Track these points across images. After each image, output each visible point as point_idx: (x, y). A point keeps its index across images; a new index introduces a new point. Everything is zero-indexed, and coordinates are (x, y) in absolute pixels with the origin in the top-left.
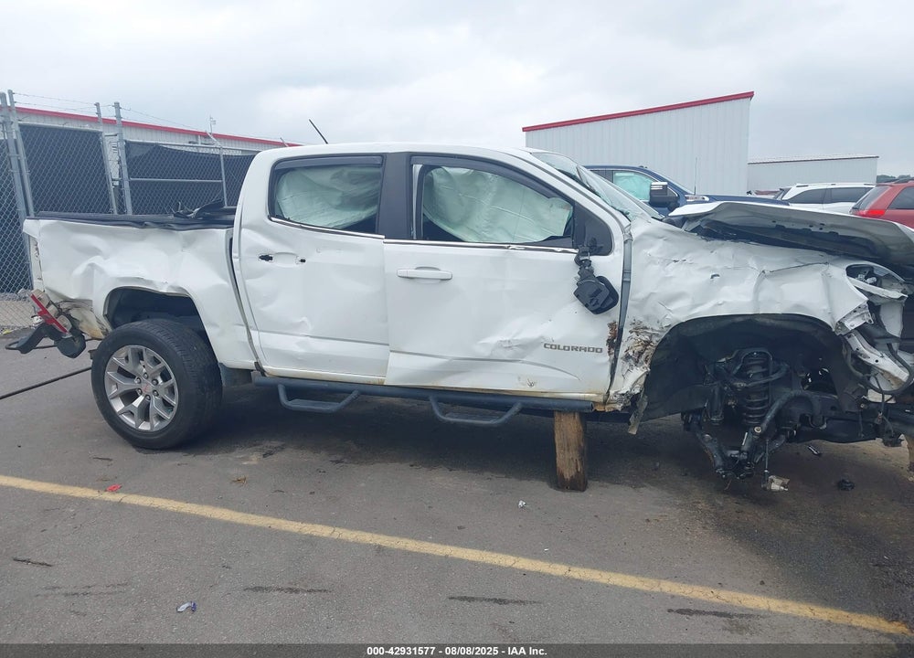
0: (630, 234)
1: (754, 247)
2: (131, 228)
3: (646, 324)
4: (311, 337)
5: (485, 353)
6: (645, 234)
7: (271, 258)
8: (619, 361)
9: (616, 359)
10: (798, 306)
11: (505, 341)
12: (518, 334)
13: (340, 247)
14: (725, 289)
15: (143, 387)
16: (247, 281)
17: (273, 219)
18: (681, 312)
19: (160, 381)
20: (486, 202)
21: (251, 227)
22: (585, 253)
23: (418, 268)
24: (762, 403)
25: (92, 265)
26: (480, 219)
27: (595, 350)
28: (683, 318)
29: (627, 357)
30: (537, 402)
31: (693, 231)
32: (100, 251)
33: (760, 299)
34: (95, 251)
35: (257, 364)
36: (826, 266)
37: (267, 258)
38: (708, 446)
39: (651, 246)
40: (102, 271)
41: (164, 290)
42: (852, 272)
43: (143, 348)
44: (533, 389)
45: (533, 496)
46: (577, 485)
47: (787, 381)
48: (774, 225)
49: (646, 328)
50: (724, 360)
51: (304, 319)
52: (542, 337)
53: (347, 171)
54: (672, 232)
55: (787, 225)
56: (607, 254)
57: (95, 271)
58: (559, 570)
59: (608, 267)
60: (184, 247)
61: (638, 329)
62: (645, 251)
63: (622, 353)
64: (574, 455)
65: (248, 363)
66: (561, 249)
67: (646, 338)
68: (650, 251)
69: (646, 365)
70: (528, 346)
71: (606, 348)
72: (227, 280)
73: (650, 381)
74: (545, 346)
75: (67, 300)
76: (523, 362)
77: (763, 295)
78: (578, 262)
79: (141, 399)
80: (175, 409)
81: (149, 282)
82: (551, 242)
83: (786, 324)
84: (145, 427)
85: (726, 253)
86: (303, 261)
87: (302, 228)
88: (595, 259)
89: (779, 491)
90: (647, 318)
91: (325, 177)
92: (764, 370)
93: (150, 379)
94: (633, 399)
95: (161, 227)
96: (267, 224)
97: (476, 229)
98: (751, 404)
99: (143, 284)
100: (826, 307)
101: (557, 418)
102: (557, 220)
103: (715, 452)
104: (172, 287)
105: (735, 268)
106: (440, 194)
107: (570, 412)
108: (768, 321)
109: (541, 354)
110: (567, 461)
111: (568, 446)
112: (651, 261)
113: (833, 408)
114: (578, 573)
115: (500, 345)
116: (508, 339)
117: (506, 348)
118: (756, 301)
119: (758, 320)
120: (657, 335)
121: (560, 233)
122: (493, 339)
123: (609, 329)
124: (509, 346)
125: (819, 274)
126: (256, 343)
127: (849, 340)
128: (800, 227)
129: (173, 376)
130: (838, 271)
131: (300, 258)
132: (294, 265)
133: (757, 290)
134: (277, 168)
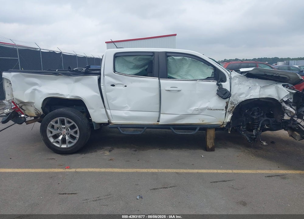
0: (231, 76)
1: (257, 80)
2: (52, 76)
3: (234, 102)
4: (130, 111)
5: (190, 112)
6: (234, 76)
7: (114, 86)
8: (227, 112)
9: (226, 112)
10: (269, 95)
11: (196, 109)
12: (200, 106)
13: (140, 81)
14: (252, 91)
15: (62, 132)
16: (107, 93)
17: (116, 72)
18: (243, 98)
19: (70, 130)
20: (186, 67)
21: (108, 75)
22: (219, 82)
23: (171, 87)
24: (258, 122)
25: (35, 90)
26: (182, 72)
27: (222, 110)
28: (243, 99)
29: (229, 111)
30: (204, 126)
31: (245, 76)
32: (38, 84)
33: (260, 94)
34: (35, 84)
35: (108, 121)
36: (277, 85)
37: (113, 85)
38: (244, 135)
39: (236, 80)
40: (39, 91)
41: (68, 97)
42: (284, 86)
43: (65, 118)
44: (203, 122)
45: (203, 154)
46: (212, 150)
47: (263, 116)
48: (264, 74)
49: (234, 103)
50: (247, 111)
51: (127, 105)
52: (207, 107)
53: (139, 57)
54: (240, 76)
55: (268, 74)
56: (225, 82)
57: (36, 92)
58: (230, 171)
59: (226, 85)
60: (75, 82)
61: (232, 103)
62: (234, 81)
63: (228, 110)
64: (212, 141)
65: (105, 121)
66: (212, 81)
67: (233, 105)
68: (235, 81)
69: (232, 113)
70: (203, 110)
71: (225, 109)
72: (98, 93)
73: (232, 118)
74: (208, 109)
75: (22, 102)
76: (201, 115)
77: (261, 92)
78: (217, 84)
79: (61, 137)
80: (77, 139)
81: (61, 95)
82: (208, 79)
83: (267, 100)
84: (64, 146)
85: (251, 82)
86: (126, 86)
87: (125, 75)
88: (222, 83)
89: (266, 145)
90: (234, 100)
91: (131, 59)
92: (258, 113)
93: (66, 129)
94: (228, 123)
95: (65, 75)
96: (113, 74)
97: (181, 75)
98: (255, 123)
99: (60, 96)
100: (277, 95)
101: (208, 130)
102: (209, 72)
103: (246, 136)
104: (72, 96)
105: (254, 86)
106: (170, 65)
107: (212, 128)
108: (263, 100)
109: (207, 112)
110: (210, 143)
111: (211, 138)
112: (236, 84)
113: (274, 122)
114: (235, 171)
115: (195, 110)
116: (197, 108)
117: (196, 110)
118: (260, 95)
119: (261, 99)
120: (236, 105)
121: (210, 76)
122: (193, 108)
123: (226, 104)
124: (197, 110)
125: (274, 87)
126: (109, 114)
127: (282, 104)
128: (271, 74)
129: (77, 127)
130: (280, 86)
131: (124, 85)
132: (122, 87)
133: (260, 91)
134: (116, 56)
